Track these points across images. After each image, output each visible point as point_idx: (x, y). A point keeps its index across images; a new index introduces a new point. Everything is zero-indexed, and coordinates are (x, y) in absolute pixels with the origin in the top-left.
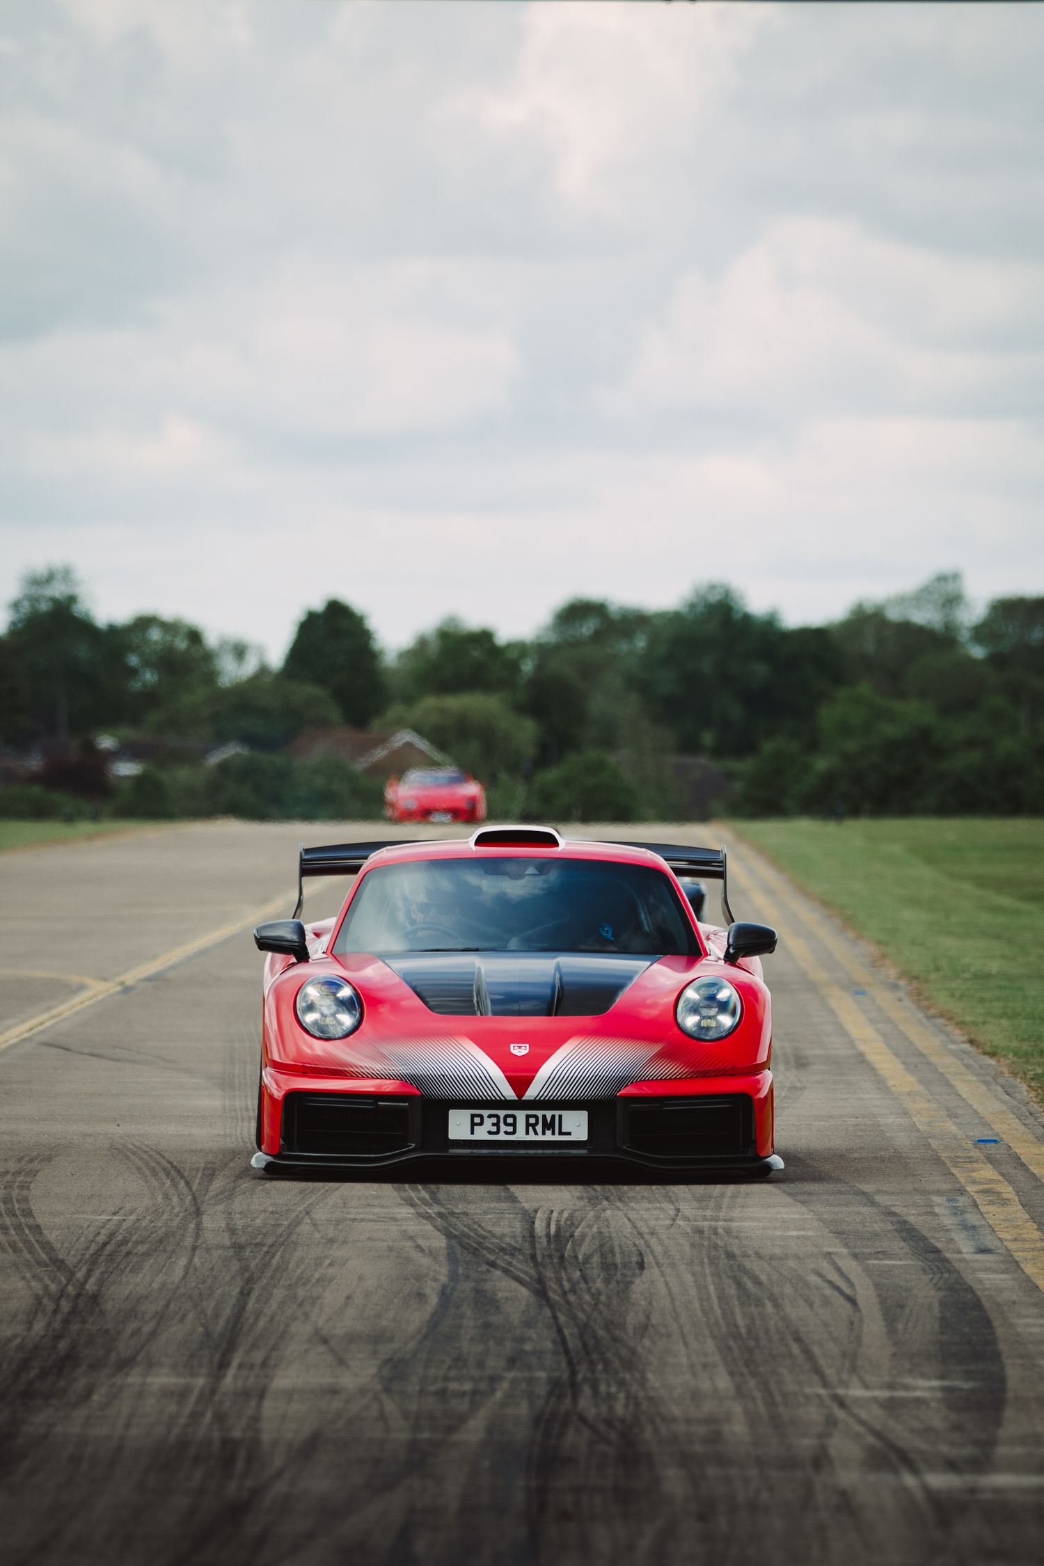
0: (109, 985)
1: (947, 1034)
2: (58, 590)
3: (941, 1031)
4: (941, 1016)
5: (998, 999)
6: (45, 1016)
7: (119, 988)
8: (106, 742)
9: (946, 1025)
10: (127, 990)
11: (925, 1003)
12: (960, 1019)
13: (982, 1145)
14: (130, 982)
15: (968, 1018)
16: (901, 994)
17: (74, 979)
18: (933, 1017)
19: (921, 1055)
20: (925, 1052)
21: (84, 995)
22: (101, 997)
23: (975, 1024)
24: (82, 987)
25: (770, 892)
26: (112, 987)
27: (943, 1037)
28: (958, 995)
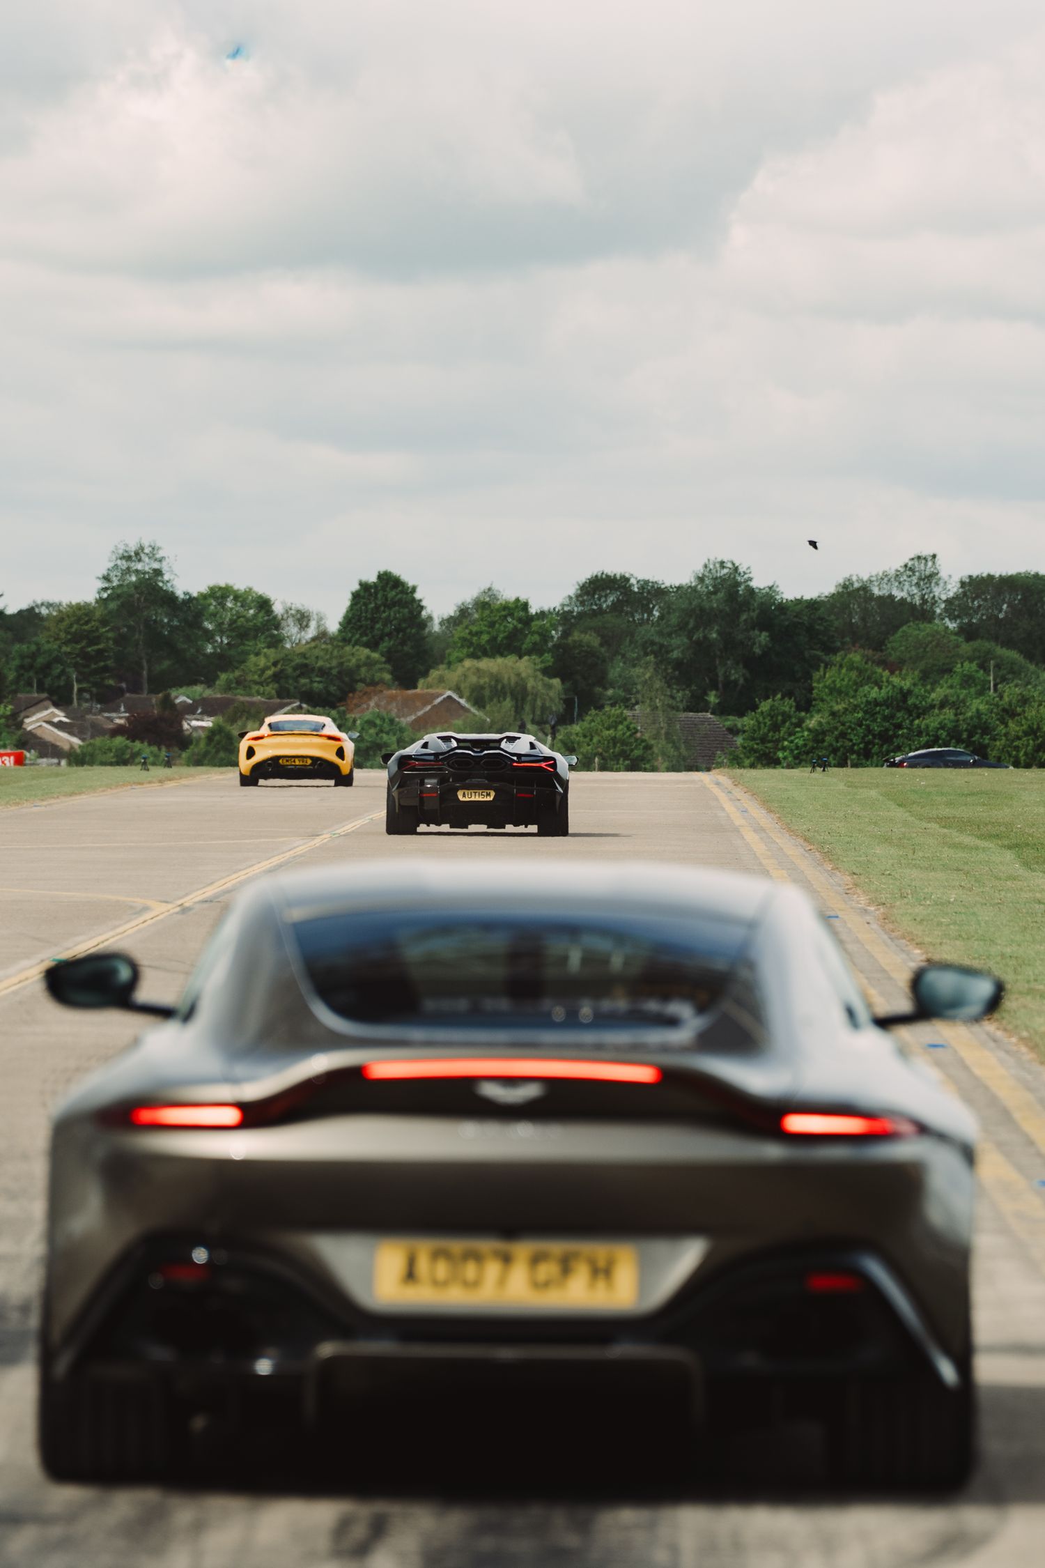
0: (170, 906)
1: (908, 953)
2: (146, 565)
3: (903, 951)
4: (903, 937)
5: (955, 923)
6: (111, 933)
7: (178, 909)
8: (182, 697)
9: (907, 945)
10: (185, 910)
11: (891, 926)
12: (919, 940)
13: (932, 1050)
14: (187, 905)
15: (927, 940)
16: (868, 918)
17: (139, 902)
18: (897, 938)
19: (884, 971)
20: (887, 968)
21: (147, 916)
22: (161, 917)
23: (931, 944)
24: (146, 909)
25: (759, 829)
26: (172, 908)
27: (904, 956)
28: (918, 919)
